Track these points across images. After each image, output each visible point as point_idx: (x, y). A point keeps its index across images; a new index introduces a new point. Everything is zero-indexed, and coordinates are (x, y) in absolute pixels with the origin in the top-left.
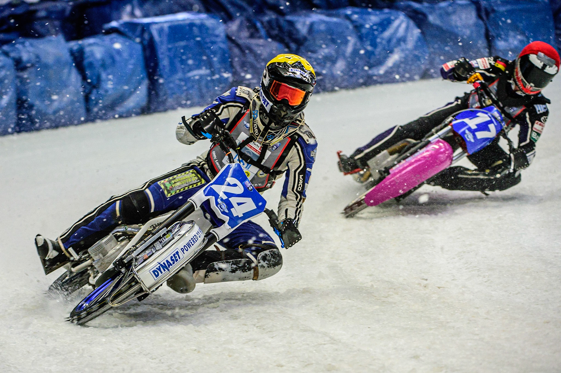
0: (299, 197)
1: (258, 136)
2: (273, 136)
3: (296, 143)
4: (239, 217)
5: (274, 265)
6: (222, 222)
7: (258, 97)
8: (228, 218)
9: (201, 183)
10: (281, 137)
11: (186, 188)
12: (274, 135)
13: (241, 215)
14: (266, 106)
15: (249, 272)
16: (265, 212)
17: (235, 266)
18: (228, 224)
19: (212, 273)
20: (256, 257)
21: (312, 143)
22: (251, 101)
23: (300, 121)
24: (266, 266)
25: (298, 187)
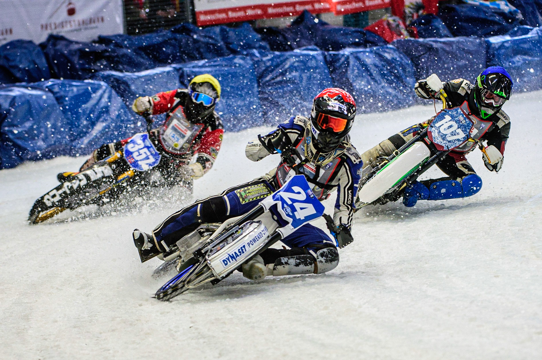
0: (350, 208)
1: (311, 158)
2: (324, 158)
3: (345, 164)
8: (292, 219)
10: (330, 158)
11: (258, 198)
12: (324, 157)
13: (303, 218)
14: (315, 134)
15: (310, 266)
16: (323, 216)
17: (298, 261)
18: (292, 224)
19: (279, 266)
20: (316, 253)
21: (358, 163)
22: (306, 129)
23: (347, 144)
24: (324, 261)
25: (348, 200)
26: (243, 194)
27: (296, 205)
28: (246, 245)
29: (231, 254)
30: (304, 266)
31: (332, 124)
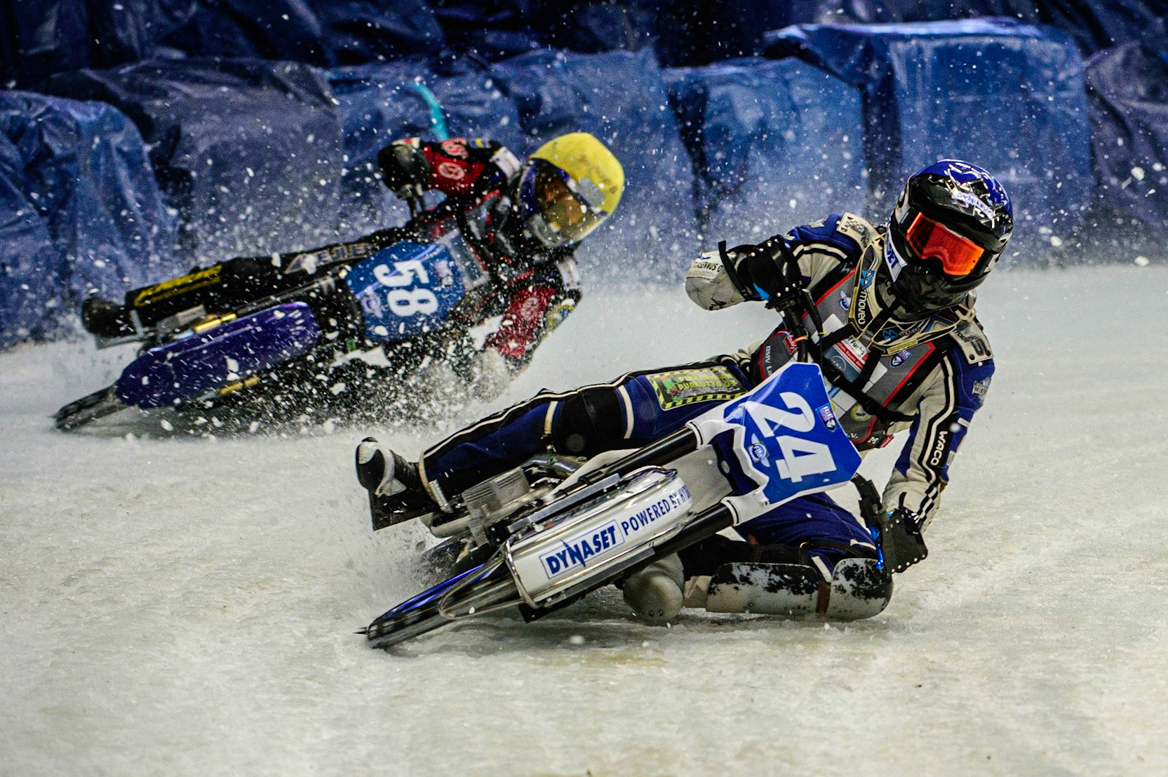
0: (934, 478)
2: (896, 334)
6: (753, 486)
7: (880, 245)
11: (710, 397)
12: (898, 330)
13: (797, 479)
15: (806, 596)
17: (777, 578)
19: (725, 585)
20: (831, 569)
21: (980, 364)
22: (864, 251)
23: (964, 312)
24: (849, 590)
25: (931, 456)
27: (783, 441)
28: (616, 527)
29: (572, 546)
30: (792, 594)
31: (945, 252)
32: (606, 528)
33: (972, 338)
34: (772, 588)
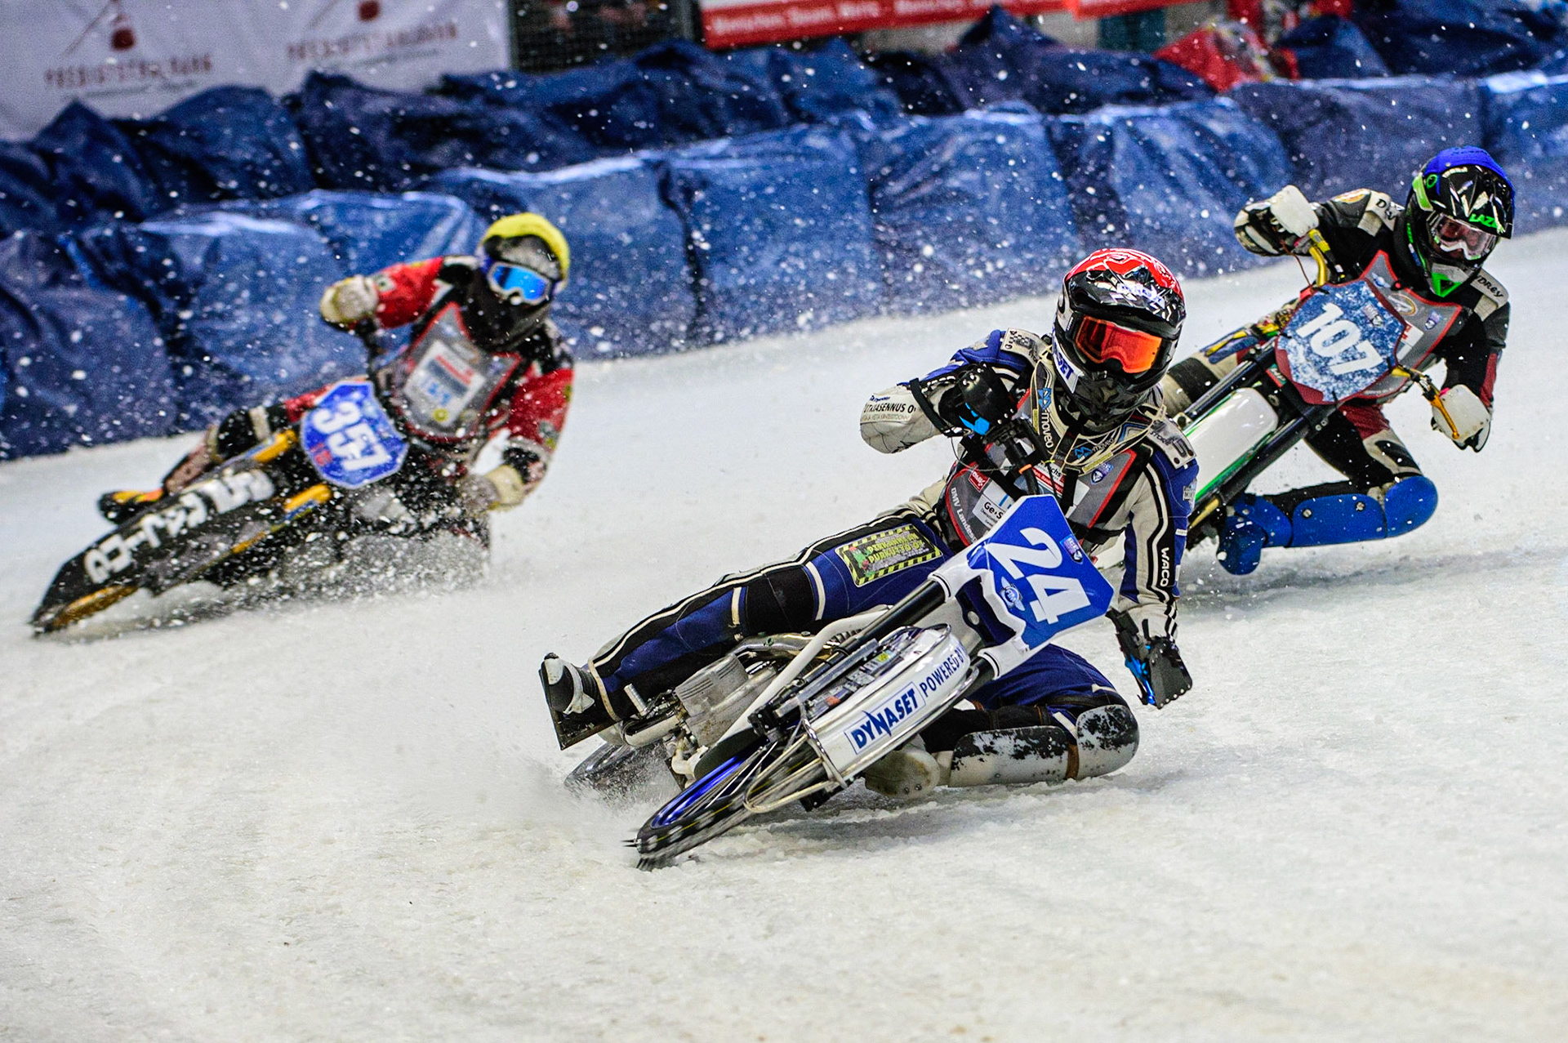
0: (1167, 598)
1: (1052, 449)
2: (1089, 450)
3: (1149, 466)
4: (1050, 622)
5: (1118, 743)
6: (1009, 633)
7: (1050, 357)
8: (1024, 623)
9: (934, 556)
10: (1109, 450)
11: (901, 566)
12: (1091, 446)
13: (1053, 620)
14: (1068, 377)
15: (1056, 759)
16: (1108, 615)
17: (1023, 743)
18: (1024, 637)
19: (968, 758)
20: (1074, 721)
21: (1186, 467)
22: (1036, 366)
23: (1154, 412)
24: (1097, 743)
25: (1160, 578)
26: (860, 558)
27: (1035, 581)
28: (915, 691)
29: (875, 715)
30: (1040, 760)
31: (1120, 350)
32: (905, 692)
33: (1172, 439)
34: (1019, 755)
